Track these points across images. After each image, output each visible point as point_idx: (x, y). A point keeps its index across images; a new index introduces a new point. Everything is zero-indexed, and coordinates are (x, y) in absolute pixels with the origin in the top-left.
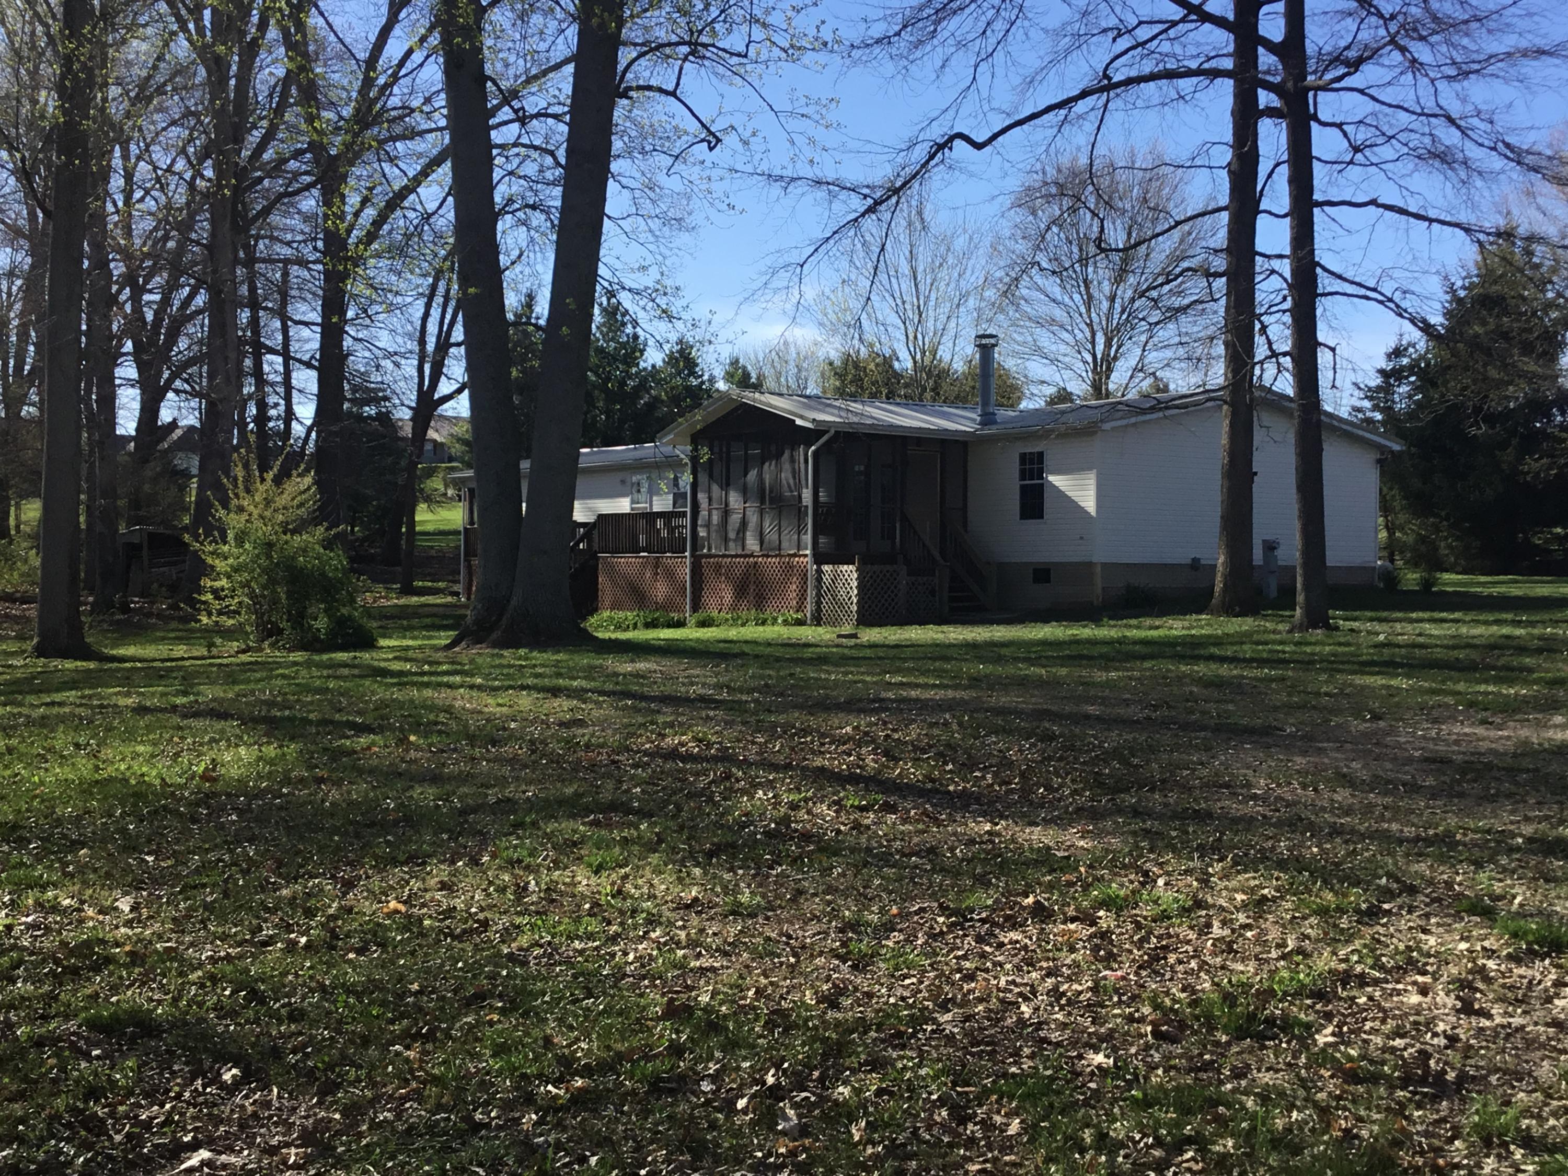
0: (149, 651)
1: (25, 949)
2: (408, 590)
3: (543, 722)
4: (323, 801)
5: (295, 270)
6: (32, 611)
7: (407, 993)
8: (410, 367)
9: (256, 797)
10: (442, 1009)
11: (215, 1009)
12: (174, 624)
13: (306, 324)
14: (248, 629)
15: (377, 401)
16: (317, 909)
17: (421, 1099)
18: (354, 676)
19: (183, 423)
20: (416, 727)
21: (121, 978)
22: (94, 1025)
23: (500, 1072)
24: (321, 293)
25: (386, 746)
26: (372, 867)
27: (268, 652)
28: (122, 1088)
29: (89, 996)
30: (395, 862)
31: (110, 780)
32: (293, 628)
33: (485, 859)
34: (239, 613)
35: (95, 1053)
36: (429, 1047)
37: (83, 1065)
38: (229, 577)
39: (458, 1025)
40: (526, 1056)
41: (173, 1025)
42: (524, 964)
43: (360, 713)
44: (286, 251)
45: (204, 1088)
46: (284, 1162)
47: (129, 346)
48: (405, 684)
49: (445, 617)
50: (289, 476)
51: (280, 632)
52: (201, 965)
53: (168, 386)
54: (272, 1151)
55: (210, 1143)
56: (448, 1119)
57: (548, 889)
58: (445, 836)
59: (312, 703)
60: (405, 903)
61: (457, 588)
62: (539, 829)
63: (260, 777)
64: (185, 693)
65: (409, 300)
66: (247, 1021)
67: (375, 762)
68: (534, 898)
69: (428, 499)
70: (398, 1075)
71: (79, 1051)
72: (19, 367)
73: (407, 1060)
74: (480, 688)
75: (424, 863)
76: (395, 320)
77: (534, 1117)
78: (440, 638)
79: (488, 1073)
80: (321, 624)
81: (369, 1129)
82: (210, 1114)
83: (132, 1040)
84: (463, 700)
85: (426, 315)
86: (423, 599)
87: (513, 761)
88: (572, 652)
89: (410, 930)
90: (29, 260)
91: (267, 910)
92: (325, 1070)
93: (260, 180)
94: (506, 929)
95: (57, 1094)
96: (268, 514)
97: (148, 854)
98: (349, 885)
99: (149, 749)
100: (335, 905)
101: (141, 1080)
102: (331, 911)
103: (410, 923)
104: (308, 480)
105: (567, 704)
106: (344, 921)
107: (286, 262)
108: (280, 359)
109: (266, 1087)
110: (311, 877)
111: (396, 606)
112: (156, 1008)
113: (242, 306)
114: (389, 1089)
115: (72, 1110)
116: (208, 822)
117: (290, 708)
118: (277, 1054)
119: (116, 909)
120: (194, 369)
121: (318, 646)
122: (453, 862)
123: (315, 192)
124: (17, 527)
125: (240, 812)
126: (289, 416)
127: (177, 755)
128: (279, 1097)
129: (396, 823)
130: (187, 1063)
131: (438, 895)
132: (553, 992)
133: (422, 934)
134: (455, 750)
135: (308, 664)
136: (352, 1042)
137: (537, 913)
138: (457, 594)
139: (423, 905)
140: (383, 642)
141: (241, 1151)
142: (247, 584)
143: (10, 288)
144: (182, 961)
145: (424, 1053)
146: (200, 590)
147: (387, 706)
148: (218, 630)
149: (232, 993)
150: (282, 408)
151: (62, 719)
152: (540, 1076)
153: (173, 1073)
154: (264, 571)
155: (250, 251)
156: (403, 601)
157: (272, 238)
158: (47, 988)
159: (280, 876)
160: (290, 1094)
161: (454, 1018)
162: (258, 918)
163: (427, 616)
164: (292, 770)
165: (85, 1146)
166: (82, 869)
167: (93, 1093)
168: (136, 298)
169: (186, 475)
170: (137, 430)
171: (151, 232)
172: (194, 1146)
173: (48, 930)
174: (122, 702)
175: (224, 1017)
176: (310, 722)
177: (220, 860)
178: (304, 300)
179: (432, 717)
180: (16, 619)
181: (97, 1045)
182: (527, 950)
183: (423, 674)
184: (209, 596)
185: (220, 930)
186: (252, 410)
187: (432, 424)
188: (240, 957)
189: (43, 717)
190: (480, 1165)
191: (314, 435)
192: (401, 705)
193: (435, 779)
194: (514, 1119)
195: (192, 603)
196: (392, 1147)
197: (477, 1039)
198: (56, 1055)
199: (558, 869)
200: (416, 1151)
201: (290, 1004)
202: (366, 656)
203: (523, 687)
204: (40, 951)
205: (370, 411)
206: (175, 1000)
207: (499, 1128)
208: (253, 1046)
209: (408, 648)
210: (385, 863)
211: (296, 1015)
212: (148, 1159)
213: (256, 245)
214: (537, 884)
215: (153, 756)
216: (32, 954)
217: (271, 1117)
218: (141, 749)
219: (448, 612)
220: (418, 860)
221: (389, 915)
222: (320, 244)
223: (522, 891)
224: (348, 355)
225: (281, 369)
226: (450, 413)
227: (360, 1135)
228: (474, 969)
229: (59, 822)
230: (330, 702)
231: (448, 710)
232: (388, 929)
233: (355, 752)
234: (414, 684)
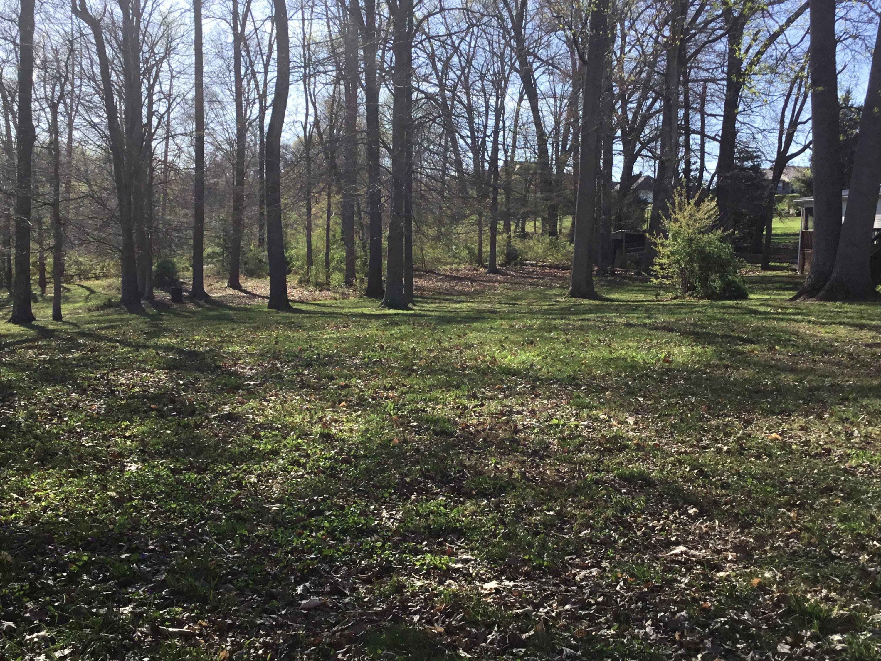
0: (625, 296)
1: (585, 437)
2: (765, 268)
3: (854, 343)
4: (729, 377)
5: (710, 85)
6: (567, 274)
7: (785, 482)
8: (773, 138)
9: (693, 372)
10: (807, 493)
11: (682, 477)
12: (637, 283)
13: (714, 116)
14: (677, 286)
15: (752, 158)
16: (732, 433)
17: (798, 539)
18: (739, 313)
19: (645, 174)
20: (778, 341)
21: (633, 456)
22: (621, 476)
23: (844, 530)
24: (724, 97)
25: (762, 351)
26: (759, 414)
27: (688, 299)
28: (638, 509)
29: (618, 463)
30: (773, 413)
31: (618, 358)
32: (702, 286)
33: (825, 416)
34: (672, 277)
35: (623, 491)
36: (802, 512)
37: (619, 496)
38: (668, 257)
39: (817, 503)
40: (860, 524)
41: (661, 483)
42: (854, 475)
43: (744, 333)
44: (705, 75)
45: (680, 515)
46: (726, 559)
47: (619, 133)
48: (770, 318)
49: (789, 283)
50: (703, 201)
51: (694, 288)
52: (672, 455)
53: (639, 154)
54: (719, 552)
55: (685, 543)
56: (815, 551)
57: (866, 436)
58: (801, 402)
59: (717, 326)
60: (780, 435)
61: (794, 267)
62: (858, 402)
63: (694, 363)
64: (649, 318)
65: (775, 98)
66: (699, 486)
67: (756, 359)
68: (857, 440)
69: (780, 215)
70: (784, 523)
71: (616, 489)
72: (564, 146)
73: (789, 517)
74: (814, 323)
75: (790, 415)
76: (766, 111)
77: (867, 557)
78: (785, 295)
79: (837, 530)
80: (717, 285)
81: (771, 549)
82: (683, 529)
83: (641, 487)
84: (804, 328)
85: (785, 106)
86: (774, 273)
87: (839, 364)
88: (869, 305)
89: (785, 450)
90: (571, 89)
91: (705, 431)
92: (743, 516)
93: (695, 34)
94: (841, 455)
95: (608, 508)
96: (691, 222)
97: (640, 397)
98: (748, 423)
99: (636, 344)
100: (741, 432)
101: (647, 507)
102: (739, 435)
103: (785, 446)
104: (714, 204)
105: (870, 334)
106: (747, 441)
107: (706, 81)
108: (698, 137)
109: (712, 519)
110: (727, 416)
111: (758, 276)
112: (652, 473)
113: (681, 107)
114: (780, 530)
115: (616, 516)
116: (669, 383)
117: (706, 328)
118: (716, 504)
119: (627, 422)
120: (653, 144)
121: (715, 297)
122: (807, 416)
123: (724, 39)
124: (560, 230)
125: (685, 380)
126: (702, 168)
127: (649, 349)
128: (719, 526)
129: (772, 392)
130: (669, 502)
131: (799, 433)
132: (873, 492)
133: (792, 452)
134: (803, 356)
135: (712, 306)
136: (757, 503)
137: (860, 449)
138: (795, 270)
139: (791, 438)
140: (752, 296)
141: (701, 550)
142: (678, 262)
143: (561, 105)
144: (663, 451)
145: (799, 515)
146: (653, 264)
147: (760, 330)
148: (661, 286)
149: (690, 471)
150: (699, 164)
151: (590, 327)
152: (869, 536)
153: (662, 506)
154: (688, 254)
155: (686, 75)
156: (763, 273)
157: (698, 68)
158: (596, 457)
159: (709, 414)
160: (725, 525)
161: (815, 499)
162: (700, 434)
163: (778, 282)
164: (711, 360)
165: (622, 535)
166: (608, 401)
167: (625, 510)
168: (624, 107)
169: (646, 203)
170: (621, 178)
171: (633, 69)
172: (677, 544)
173: (594, 429)
174: (618, 320)
175: (686, 482)
176: (718, 336)
177: (677, 403)
178: (714, 101)
179: (787, 337)
180: (560, 278)
181: (624, 487)
182: (855, 468)
183: (778, 313)
184: (657, 267)
185: (680, 438)
186: (682, 165)
187: (785, 171)
188: (693, 453)
189: (581, 326)
190: (837, 577)
191: (715, 179)
192: (768, 330)
193: (793, 370)
194: (854, 556)
195: (648, 271)
196: (785, 560)
197: (829, 512)
198: (606, 489)
199: (872, 425)
200: (799, 564)
201: (721, 480)
202: (744, 303)
203: (841, 323)
204: (591, 439)
205: (748, 164)
206: (662, 470)
207: (847, 560)
208: (703, 498)
209: (766, 300)
210: (767, 413)
211: (725, 486)
212: (654, 546)
213: (690, 72)
214: (859, 433)
215: (638, 348)
216: (588, 440)
217: (715, 535)
218: (631, 344)
219: (789, 280)
220: (786, 413)
221: (772, 440)
222: (726, 69)
223: (850, 436)
224: (738, 132)
225: (699, 142)
226: (796, 165)
227: (766, 552)
228: (825, 474)
229: (594, 378)
230: (728, 326)
231: (796, 334)
232: (772, 447)
233: (745, 353)
234: (774, 319)
